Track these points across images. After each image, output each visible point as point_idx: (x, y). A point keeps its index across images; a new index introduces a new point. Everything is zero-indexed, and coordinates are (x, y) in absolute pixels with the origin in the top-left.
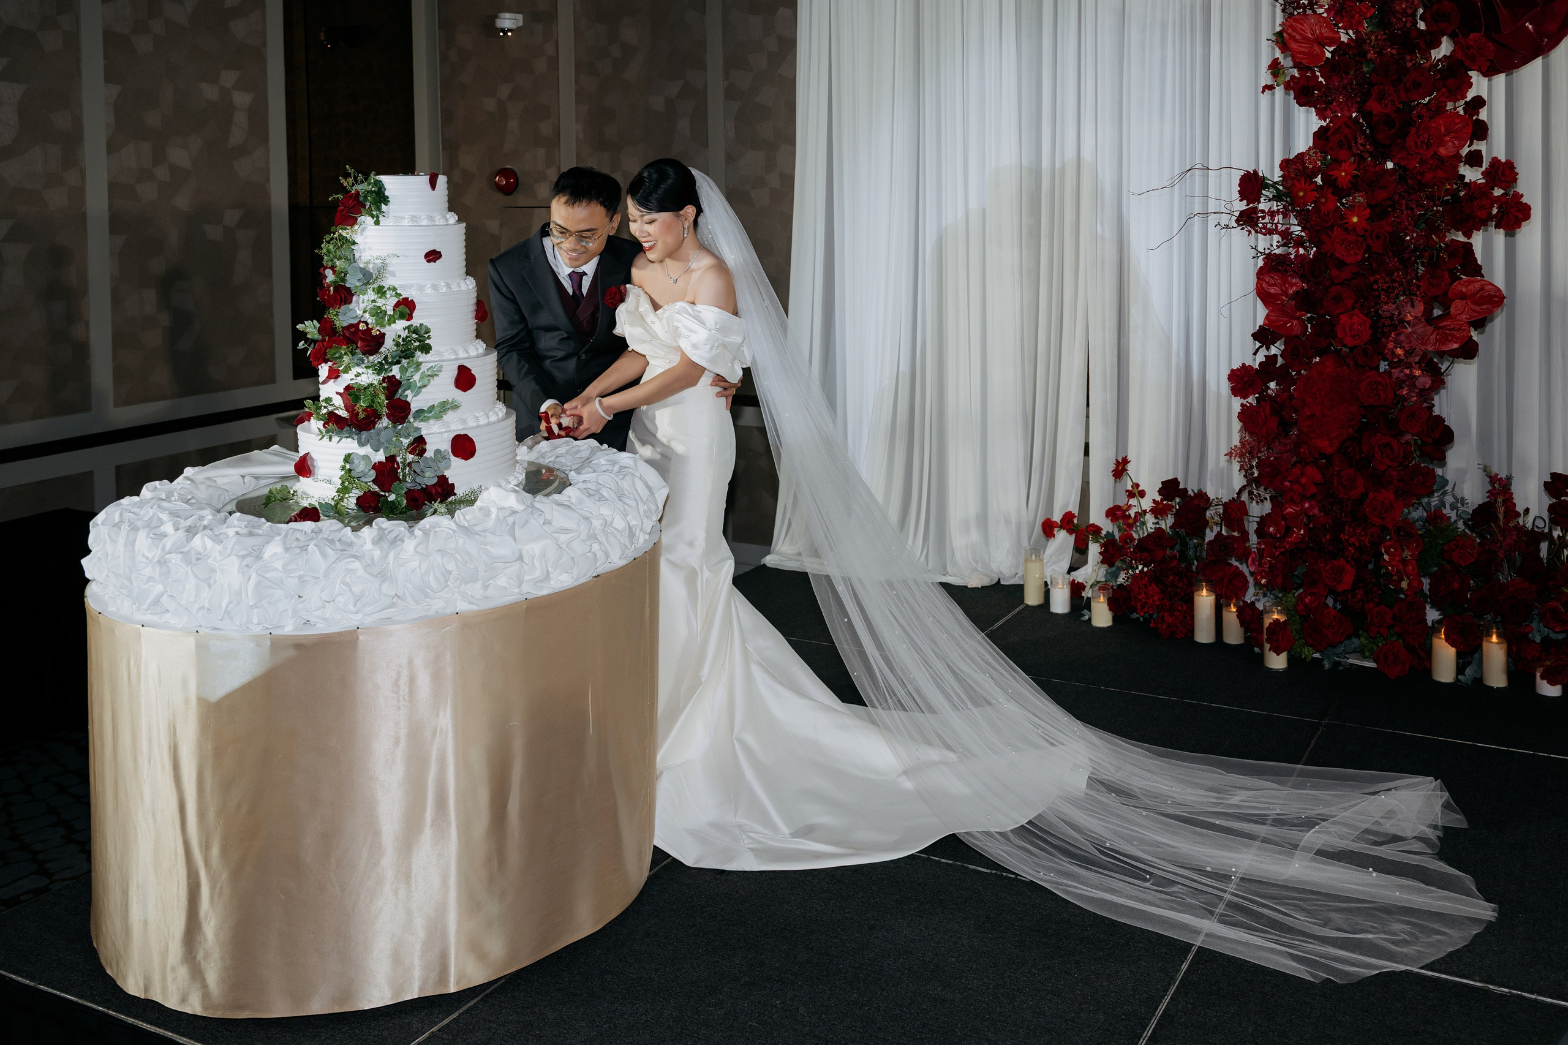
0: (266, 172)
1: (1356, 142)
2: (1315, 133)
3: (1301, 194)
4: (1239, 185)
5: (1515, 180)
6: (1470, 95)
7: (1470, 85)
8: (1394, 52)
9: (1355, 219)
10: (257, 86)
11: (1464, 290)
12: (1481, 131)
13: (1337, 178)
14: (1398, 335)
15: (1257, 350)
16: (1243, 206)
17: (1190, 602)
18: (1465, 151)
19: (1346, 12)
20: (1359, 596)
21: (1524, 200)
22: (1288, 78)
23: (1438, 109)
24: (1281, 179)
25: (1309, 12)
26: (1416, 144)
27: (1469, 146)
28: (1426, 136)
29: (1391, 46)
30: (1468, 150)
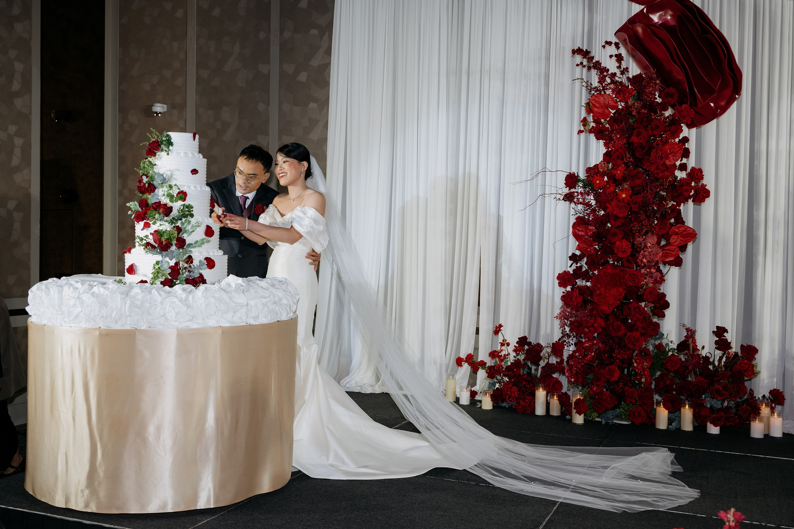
0: (29, 181)
1: (626, 156)
2: (604, 154)
3: (598, 182)
4: (565, 180)
5: (702, 178)
6: (681, 136)
7: (682, 131)
8: (646, 112)
9: (624, 196)
10: (26, 134)
11: (677, 230)
12: (686, 153)
13: (615, 175)
14: (645, 251)
15: (572, 264)
16: (566, 191)
17: (533, 395)
18: (678, 163)
19: (622, 92)
20: (621, 386)
21: (707, 187)
22: (591, 127)
23: (666, 142)
24: (586, 178)
25: (603, 93)
26: (656, 157)
27: (681, 161)
28: (661, 153)
29: (645, 109)
30: (680, 163)
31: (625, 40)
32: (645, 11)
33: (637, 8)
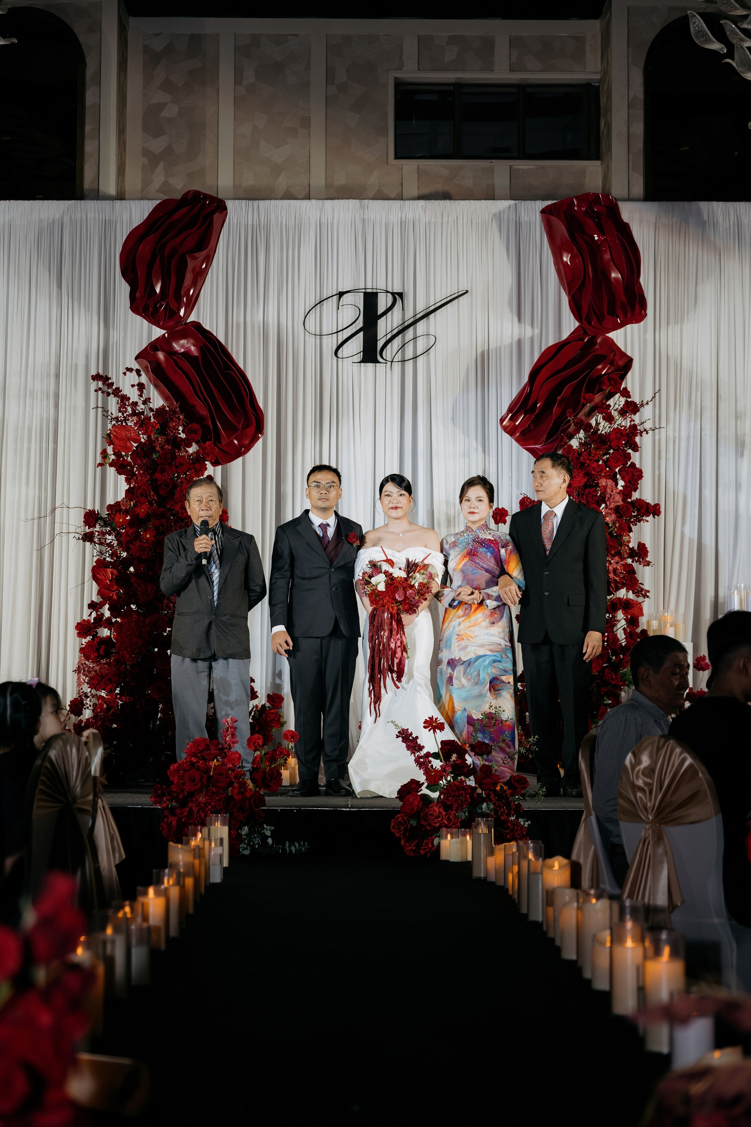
1: (150, 494)
2: (126, 491)
3: (120, 521)
4: (84, 518)
6: (206, 474)
7: (206, 469)
8: (170, 447)
9: (148, 536)
13: (138, 513)
15: (92, 613)
16: (86, 530)
19: (145, 425)
22: (111, 460)
24: (108, 515)
25: (124, 424)
29: (168, 444)
31: (147, 367)
32: (166, 335)
33: (158, 332)
